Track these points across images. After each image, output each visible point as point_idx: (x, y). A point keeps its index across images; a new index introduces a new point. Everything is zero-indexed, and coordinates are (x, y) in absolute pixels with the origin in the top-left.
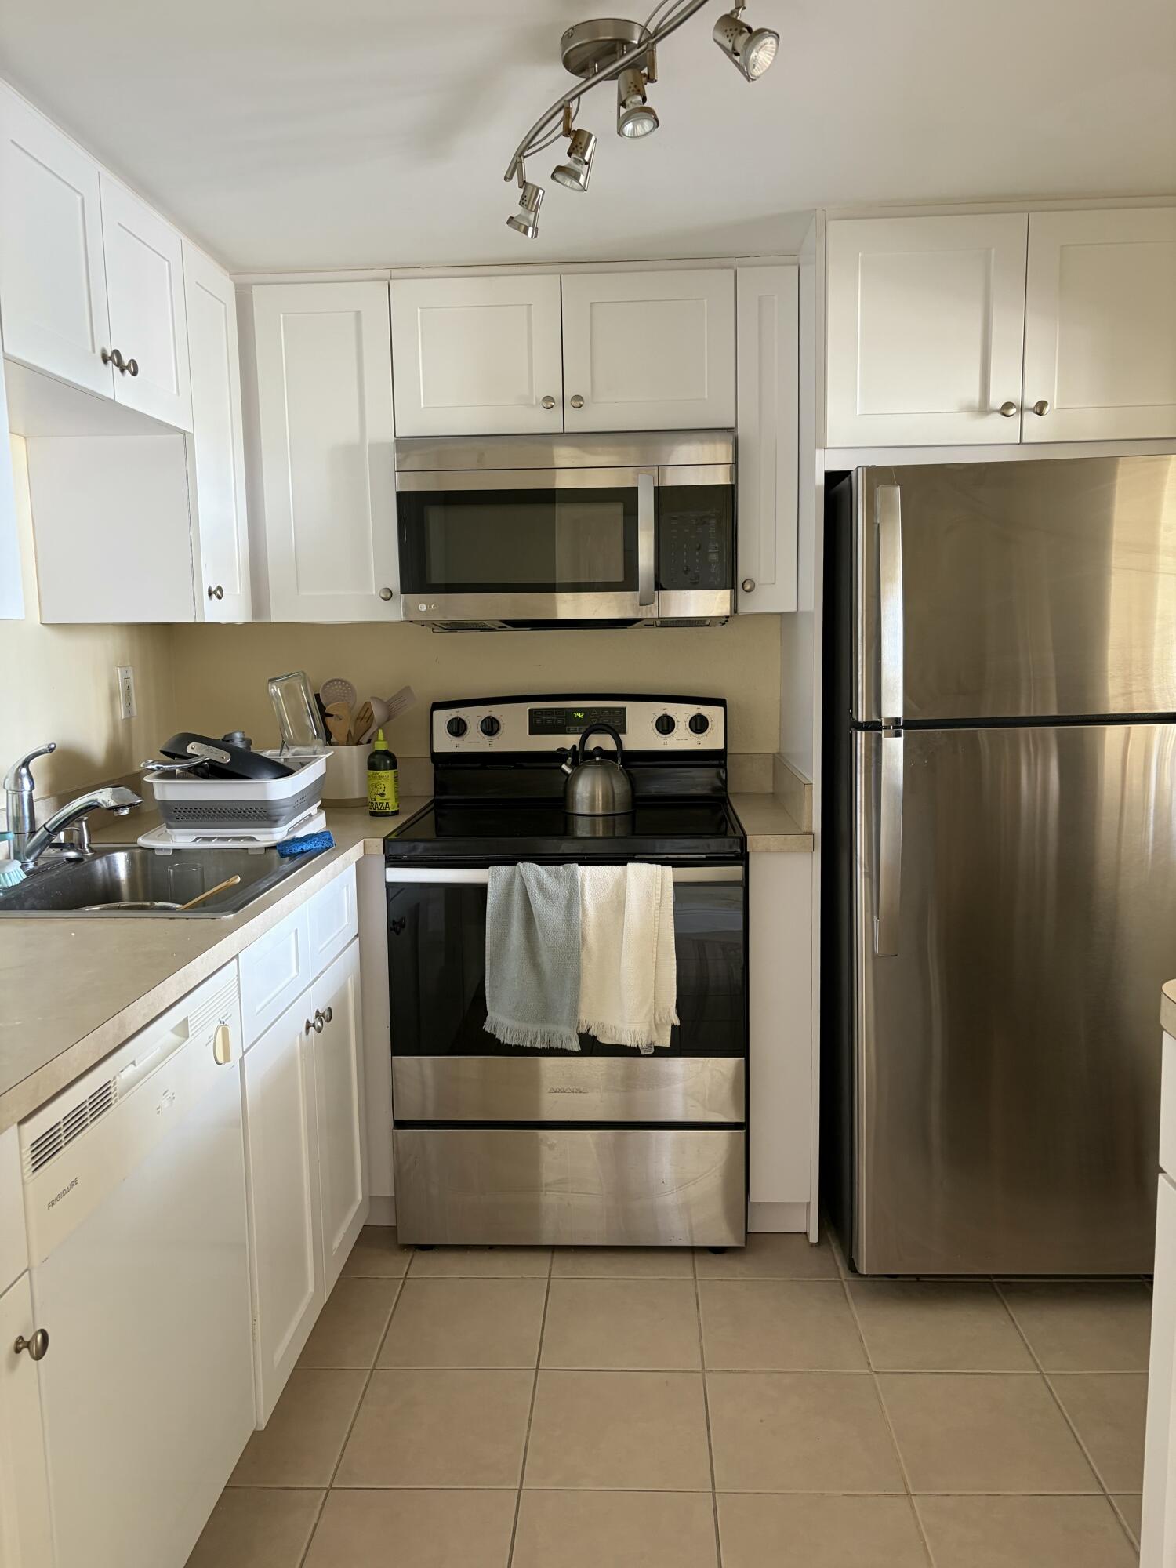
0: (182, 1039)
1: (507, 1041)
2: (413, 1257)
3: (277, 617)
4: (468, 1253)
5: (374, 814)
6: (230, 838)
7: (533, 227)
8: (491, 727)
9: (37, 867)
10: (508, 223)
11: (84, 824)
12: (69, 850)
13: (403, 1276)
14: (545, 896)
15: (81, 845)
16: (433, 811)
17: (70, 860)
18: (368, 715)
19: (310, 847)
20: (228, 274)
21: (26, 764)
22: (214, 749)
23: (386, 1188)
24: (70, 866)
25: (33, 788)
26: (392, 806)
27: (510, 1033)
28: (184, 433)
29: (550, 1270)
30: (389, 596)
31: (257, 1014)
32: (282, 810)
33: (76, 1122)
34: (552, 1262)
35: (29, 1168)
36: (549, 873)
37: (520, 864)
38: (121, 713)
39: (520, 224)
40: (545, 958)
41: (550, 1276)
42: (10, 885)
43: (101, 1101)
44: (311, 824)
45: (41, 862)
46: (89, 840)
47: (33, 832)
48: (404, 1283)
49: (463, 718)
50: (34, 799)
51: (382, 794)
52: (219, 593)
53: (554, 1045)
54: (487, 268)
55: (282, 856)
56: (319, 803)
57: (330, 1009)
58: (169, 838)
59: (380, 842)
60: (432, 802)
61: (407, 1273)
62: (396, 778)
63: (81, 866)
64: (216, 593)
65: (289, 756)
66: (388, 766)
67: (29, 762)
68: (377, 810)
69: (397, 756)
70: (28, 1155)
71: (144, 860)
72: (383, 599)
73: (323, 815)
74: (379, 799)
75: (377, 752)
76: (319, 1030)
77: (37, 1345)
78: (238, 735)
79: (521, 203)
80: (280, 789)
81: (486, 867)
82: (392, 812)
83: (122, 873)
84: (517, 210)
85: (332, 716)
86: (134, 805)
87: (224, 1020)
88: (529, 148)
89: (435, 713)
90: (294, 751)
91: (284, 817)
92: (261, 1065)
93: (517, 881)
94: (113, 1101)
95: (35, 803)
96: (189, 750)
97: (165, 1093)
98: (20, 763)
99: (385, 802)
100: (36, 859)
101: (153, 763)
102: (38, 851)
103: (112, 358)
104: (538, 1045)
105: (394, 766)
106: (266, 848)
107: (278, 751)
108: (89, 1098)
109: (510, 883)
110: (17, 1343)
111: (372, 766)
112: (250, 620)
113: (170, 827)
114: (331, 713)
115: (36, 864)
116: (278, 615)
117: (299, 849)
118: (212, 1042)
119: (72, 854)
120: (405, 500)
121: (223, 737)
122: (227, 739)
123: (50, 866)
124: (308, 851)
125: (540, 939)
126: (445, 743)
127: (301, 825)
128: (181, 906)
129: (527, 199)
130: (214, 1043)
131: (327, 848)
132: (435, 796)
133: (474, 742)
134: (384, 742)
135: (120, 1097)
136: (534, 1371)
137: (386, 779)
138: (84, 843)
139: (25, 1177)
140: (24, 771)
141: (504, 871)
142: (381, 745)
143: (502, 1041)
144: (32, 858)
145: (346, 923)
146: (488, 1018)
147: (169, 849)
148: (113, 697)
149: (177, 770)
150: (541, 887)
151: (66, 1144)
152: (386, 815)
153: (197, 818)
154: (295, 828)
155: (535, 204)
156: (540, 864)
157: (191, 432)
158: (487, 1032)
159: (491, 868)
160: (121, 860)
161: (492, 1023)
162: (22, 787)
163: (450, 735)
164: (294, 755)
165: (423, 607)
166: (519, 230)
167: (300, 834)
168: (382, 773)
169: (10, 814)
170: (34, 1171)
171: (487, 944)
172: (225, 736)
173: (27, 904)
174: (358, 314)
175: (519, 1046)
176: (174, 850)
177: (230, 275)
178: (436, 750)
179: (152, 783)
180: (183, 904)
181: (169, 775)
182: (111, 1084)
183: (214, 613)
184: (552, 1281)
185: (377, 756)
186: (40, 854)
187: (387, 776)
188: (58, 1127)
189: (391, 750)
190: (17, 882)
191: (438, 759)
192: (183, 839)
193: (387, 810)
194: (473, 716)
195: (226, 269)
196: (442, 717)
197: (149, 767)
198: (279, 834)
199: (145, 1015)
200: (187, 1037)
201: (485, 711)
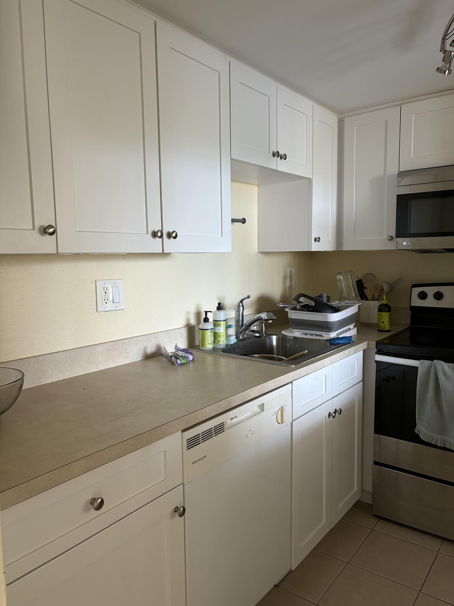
0: (262, 411)
1: (424, 439)
2: (378, 521)
3: (345, 248)
4: (404, 527)
5: (379, 331)
6: (314, 335)
7: (448, 70)
8: (439, 296)
9: (243, 338)
10: (436, 70)
11: (263, 324)
12: (256, 333)
13: (372, 528)
14: (446, 377)
15: (262, 332)
16: (409, 331)
17: (256, 337)
18: (382, 288)
19: (342, 342)
20: (336, 116)
21: (242, 301)
22: (309, 300)
23: (369, 488)
24: (255, 339)
25: (243, 310)
26: (387, 328)
27: (426, 436)
28: (309, 179)
29: (440, 548)
30: (391, 239)
31: (301, 406)
32: (333, 326)
33: (208, 435)
34: (442, 545)
35: (185, 448)
36: (449, 367)
37: (435, 361)
38: (288, 284)
39: (442, 70)
40: (445, 406)
41: (439, 551)
42: (231, 344)
43: (220, 429)
44: (348, 332)
45: (245, 336)
46: (265, 331)
47: (242, 326)
48: (371, 531)
49: (426, 291)
50: (244, 315)
51: (383, 322)
52: (318, 239)
53: (447, 447)
54: (442, 92)
55: (331, 344)
56: (354, 324)
57: (341, 410)
58: (293, 332)
59: (375, 343)
60: (409, 327)
61: (374, 527)
62: (390, 316)
63: (261, 339)
64: (317, 240)
65: (342, 304)
66: (387, 311)
67: (243, 301)
68: (380, 329)
69: (391, 306)
70: (185, 443)
71: (282, 340)
72: (389, 240)
73: (356, 329)
74: (381, 324)
75: (382, 304)
76: (334, 417)
77: (180, 511)
78: (325, 295)
79: (443, 61)
80: (334, 317)
81: (419, 360)
82: (387, 330)
83: (275, 343)
84: (441, 64)
85: (366, 288)
86: (273, 319)
87: (283, 406)
88: (447, 35)
89: (413, 289)
90: (346, 302)
91: (334, 329)
92: (300, 426)
93: (433, 368)
94: (225, 430)
95: (244, 317)
96: (300, 300)
97: (250, 430)
98: (239, 302)
99: (384, 326)
100: (243, 335)
101: (282, 305)
102: (244, 332)
103: (276, 154)
104: (439, 445)
105: (389, 310)
106: (327, 340)
107: (339, 302)
108: (214, 427)
109: (429, 368)
110: (175, 508)
111: (380, 310)
112: (335, 250)
113: (293, 328)
114: (366, 287)
115: (243, 337)
116: (347, 247)
117: (337, 342)
118: (276, 414)
119: (257, 335)
120: (400, 198)
121: (319, 295)
122: (320, 296)
123: (248, 338)
124: (341, 343)
125: (443, 397)
126: (417, 302)
127: (344, 332)
128: (286, 358)
129: (446, 58)
130: (277, 415)
131: (349, 343)
132: (411, 325)
133: (430, 302)
134: (386, 301)
135: (228, 429)
136: (418, 592)
137: (385, 316)
138: (263, 331)
139: (184, 451)
140: (241, 304)
141: (427, 362)
142: (384, 302)
143: (421, 439)
144: (242, 334)
145: (356, 375)
146: (417, 427)
147: (292, 337)
148: (285, 278)
149: (298, 307)
150: (444, 372)
151: (202, 442)
152: (385, 331)
153: (302, 326)
154: (341, 333)
155: (450, 59)
156: (446, 362)
157: (312, 178)
158: (415, 433)
159: (421, 360)
160: (274, 338)
161: (418, 429)
162: (240, 310)
163: (419, 299)
164: (345, 304)
165: (405, 243)
166: (441, 73)
167: (341, 336)
168: (383, 313)
169: (236, 318)
170: (187, 449)
171: (417, 394)
172: (320, 295)
173: (236, 351)
174: (387, 121)
175: (429, 443)
176: (294, 337)
177: (337, 115)
178: (412, 305)
179: (287, 312)
180: (287, 358)
181: (295, 309)
182: (225, 423)
183: (315, 247)
184: (439, 553)
185: (382, 306)
186: (245, 332)
187: (386, 315)
188: (199, 436)
189: (388, 304)
190: (233, 343)
191: (413, 309)
192: (297, 333)
193: (385, 329)
194: (430, 291)
195: (335, 113)
196: (416, 291)
197: (280, 306)
198: (333, 335)
199: (241, 400)
200: (263, 411)
201: (436, 289)
